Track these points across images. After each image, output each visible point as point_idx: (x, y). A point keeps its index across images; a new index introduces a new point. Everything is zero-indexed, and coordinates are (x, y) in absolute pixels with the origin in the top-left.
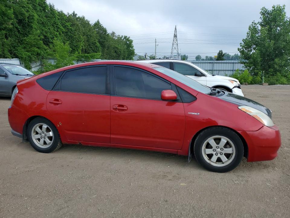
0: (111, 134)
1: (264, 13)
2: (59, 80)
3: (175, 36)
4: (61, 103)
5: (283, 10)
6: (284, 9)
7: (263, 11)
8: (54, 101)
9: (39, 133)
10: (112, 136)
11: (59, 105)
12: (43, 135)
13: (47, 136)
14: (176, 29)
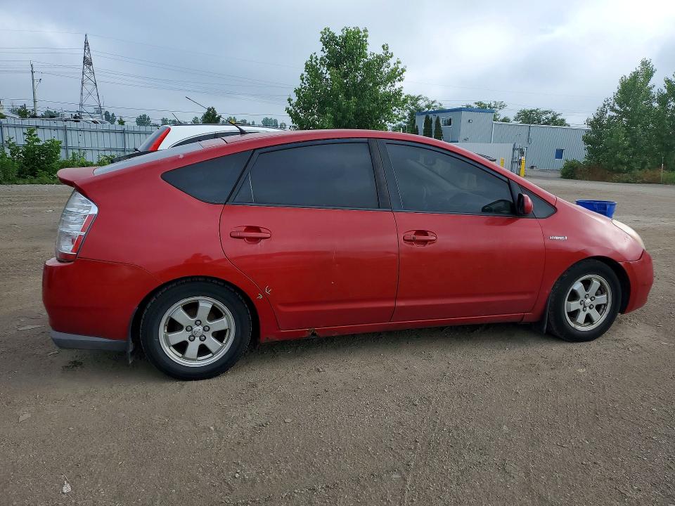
0: (396, 299)
1: (328, 40)
2: (244, 176)
3: (87, 62)
4: (269, 235)
5: (364, 39)
6: (366, 36)
7: (325, 36)
8: (246, 231)
9: (185, 325)
10: (401, 304)
11: (263, 241)
12: (199, 329)
13: (211, 331)
14: (86, 44)
